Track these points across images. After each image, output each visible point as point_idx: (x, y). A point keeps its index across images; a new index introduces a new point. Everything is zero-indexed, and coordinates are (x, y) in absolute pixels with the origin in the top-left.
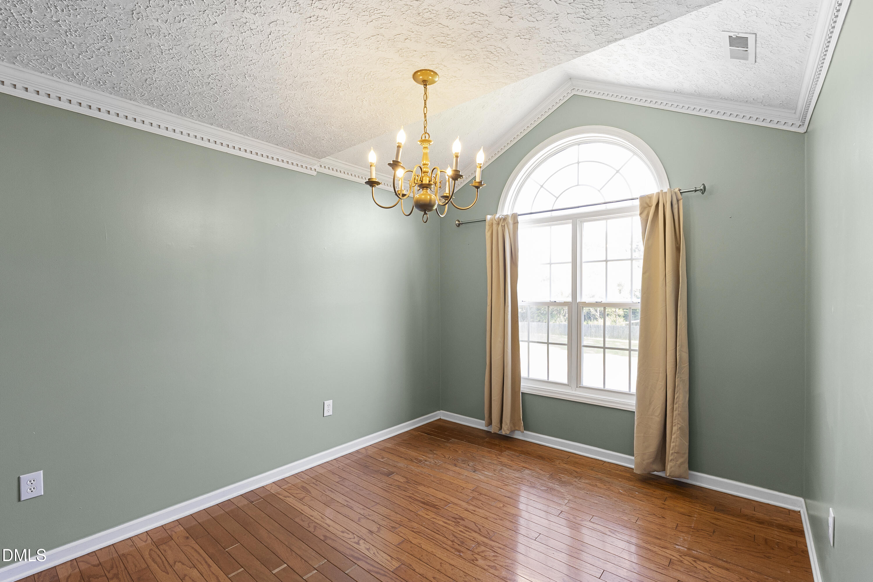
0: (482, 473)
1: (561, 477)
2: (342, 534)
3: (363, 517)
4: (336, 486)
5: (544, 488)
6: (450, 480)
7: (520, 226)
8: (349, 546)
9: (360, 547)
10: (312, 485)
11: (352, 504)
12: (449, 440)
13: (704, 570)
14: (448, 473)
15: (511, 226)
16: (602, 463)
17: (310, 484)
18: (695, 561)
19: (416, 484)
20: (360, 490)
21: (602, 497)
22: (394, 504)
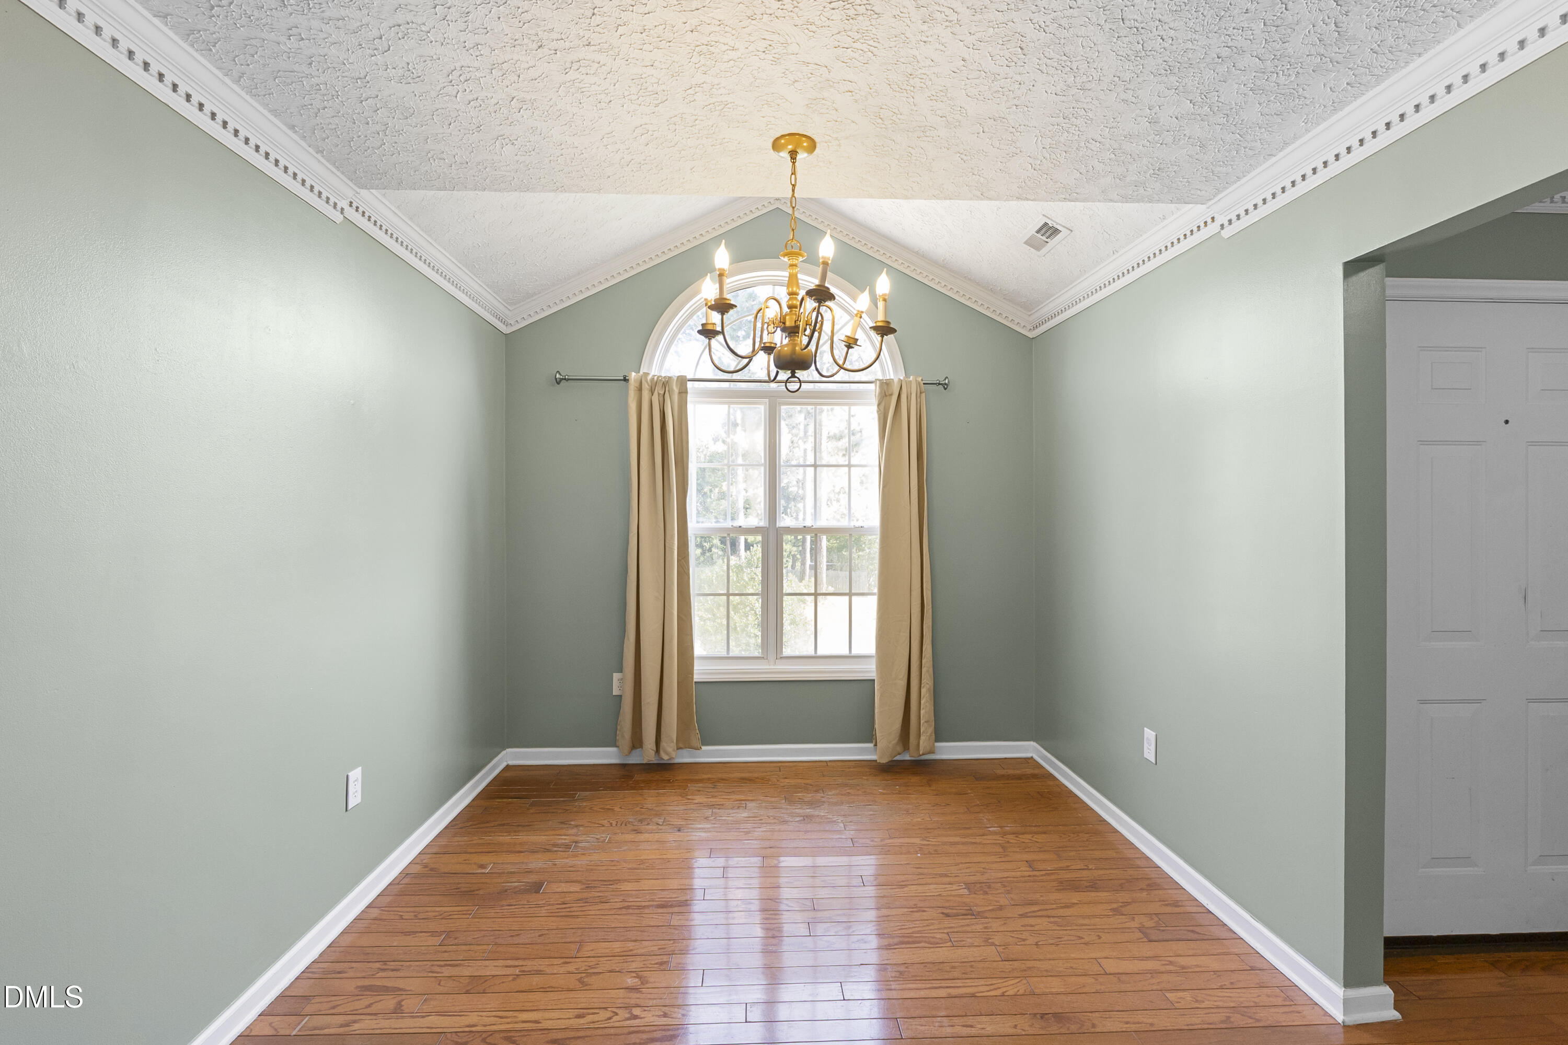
0: (692, 828)
1: (801, 797)
2: (582, 1021)
3: (585, 975)
4: (446, 952)
5: (798, 819)
6: (661, 857)
7: (690, 398)
8: (626, 1030)
9: (646, 1020)
10: (381, 974)
11: (530, 965)
12: (573, 796)
13: (1030, 841)
14: (640, 847)
15: (676, 397)
16: (825, 764)
17: (373, 975)
18: (1017, 837)
19: (610, 885)
20: (512, 936)
21: (870, 805)
22: (613, 930)
